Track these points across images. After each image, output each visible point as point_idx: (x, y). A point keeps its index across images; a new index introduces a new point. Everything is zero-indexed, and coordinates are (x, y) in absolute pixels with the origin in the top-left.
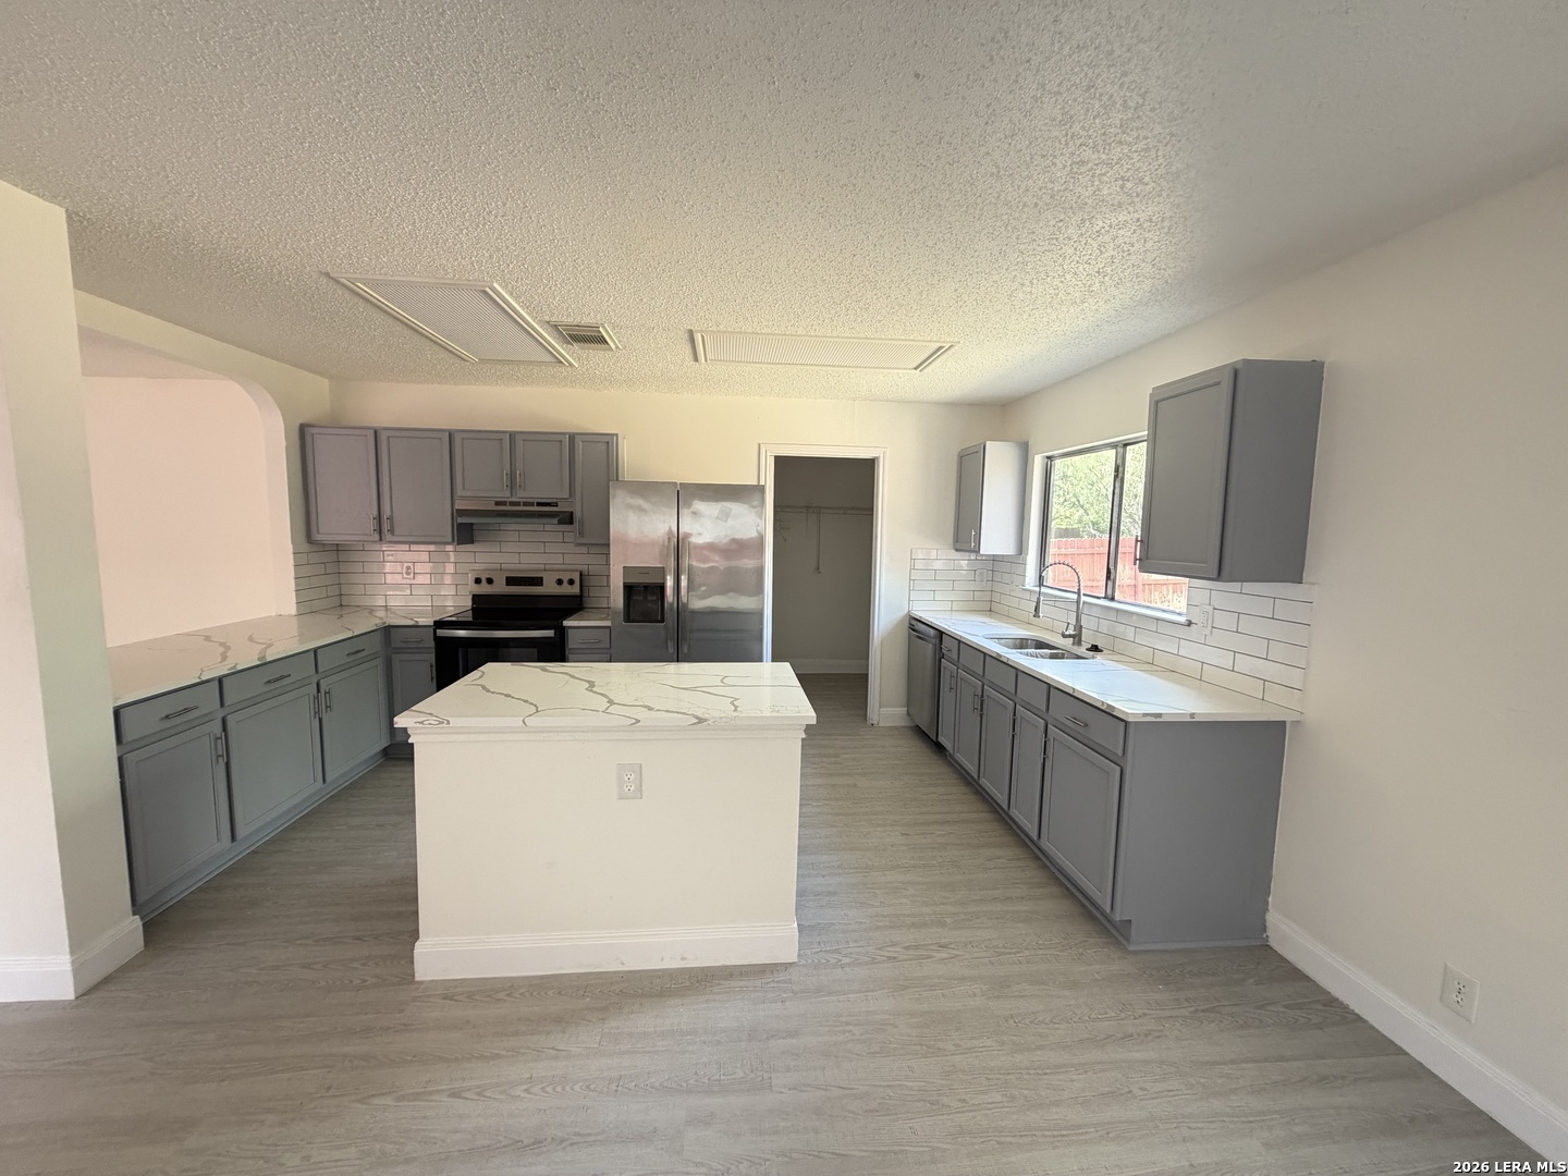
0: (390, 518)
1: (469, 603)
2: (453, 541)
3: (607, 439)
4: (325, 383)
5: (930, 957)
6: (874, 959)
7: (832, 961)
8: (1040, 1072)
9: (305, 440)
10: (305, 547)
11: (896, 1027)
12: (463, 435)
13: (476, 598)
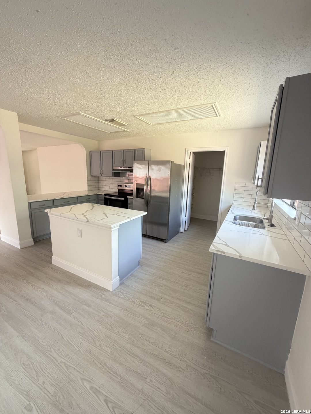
0: (103, 171)
1: (117, 191)
2: (113, 176)
3: (142, 150)
4: (97, 142)
5: (144, 307)
6: (129, 300)
7: (120, 295)
8: (129, 353)
9: (90, 155)
10: (90, 177)
11: (111, 318)
12: (115, 151)
13: (119, 190)
